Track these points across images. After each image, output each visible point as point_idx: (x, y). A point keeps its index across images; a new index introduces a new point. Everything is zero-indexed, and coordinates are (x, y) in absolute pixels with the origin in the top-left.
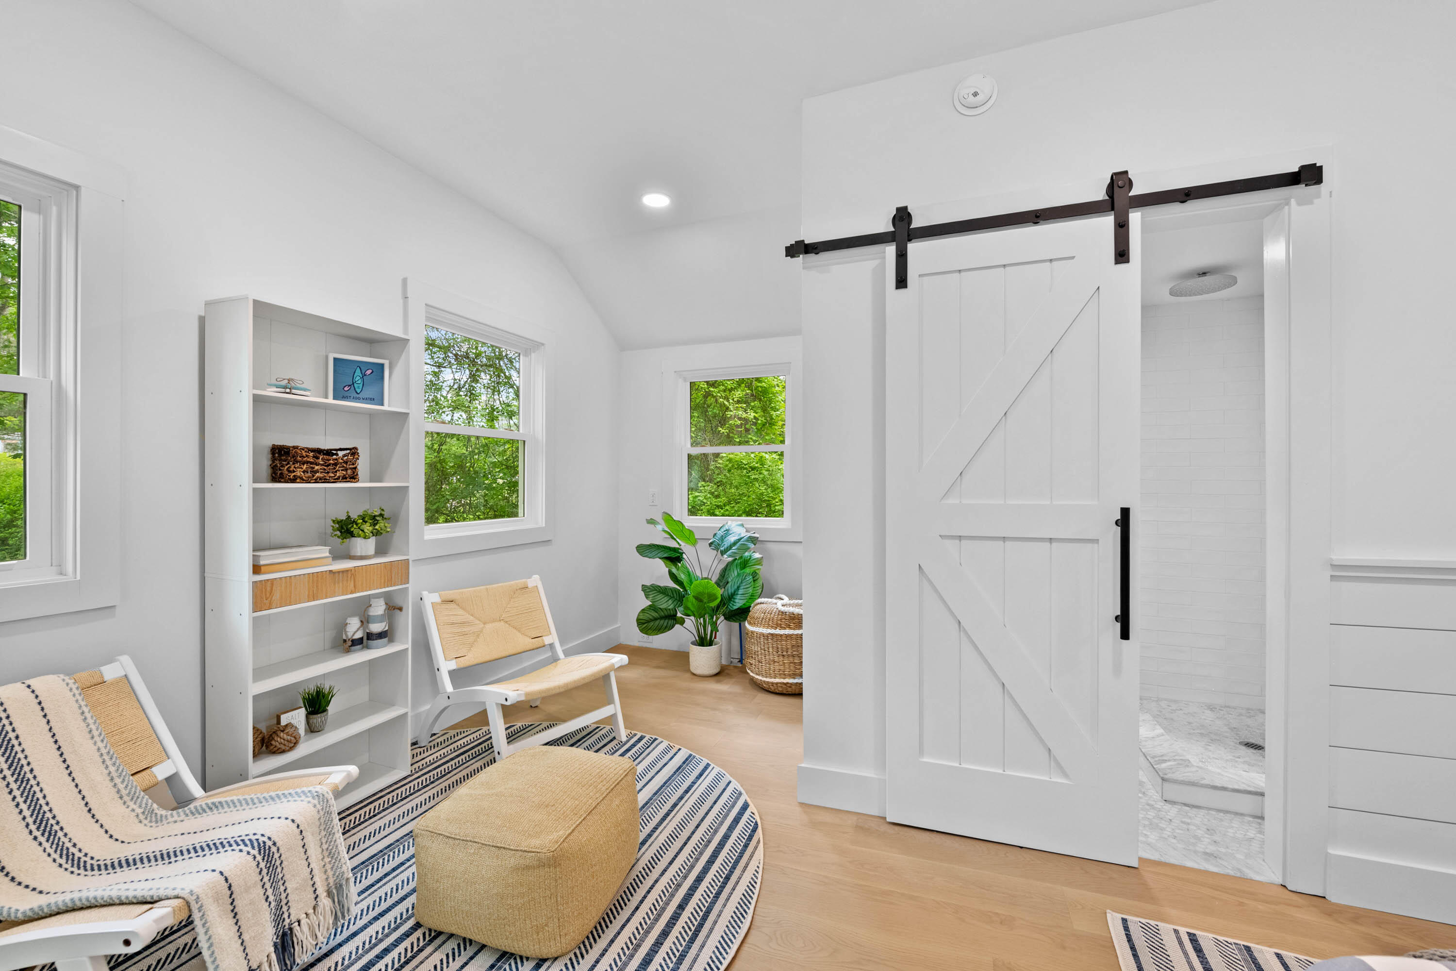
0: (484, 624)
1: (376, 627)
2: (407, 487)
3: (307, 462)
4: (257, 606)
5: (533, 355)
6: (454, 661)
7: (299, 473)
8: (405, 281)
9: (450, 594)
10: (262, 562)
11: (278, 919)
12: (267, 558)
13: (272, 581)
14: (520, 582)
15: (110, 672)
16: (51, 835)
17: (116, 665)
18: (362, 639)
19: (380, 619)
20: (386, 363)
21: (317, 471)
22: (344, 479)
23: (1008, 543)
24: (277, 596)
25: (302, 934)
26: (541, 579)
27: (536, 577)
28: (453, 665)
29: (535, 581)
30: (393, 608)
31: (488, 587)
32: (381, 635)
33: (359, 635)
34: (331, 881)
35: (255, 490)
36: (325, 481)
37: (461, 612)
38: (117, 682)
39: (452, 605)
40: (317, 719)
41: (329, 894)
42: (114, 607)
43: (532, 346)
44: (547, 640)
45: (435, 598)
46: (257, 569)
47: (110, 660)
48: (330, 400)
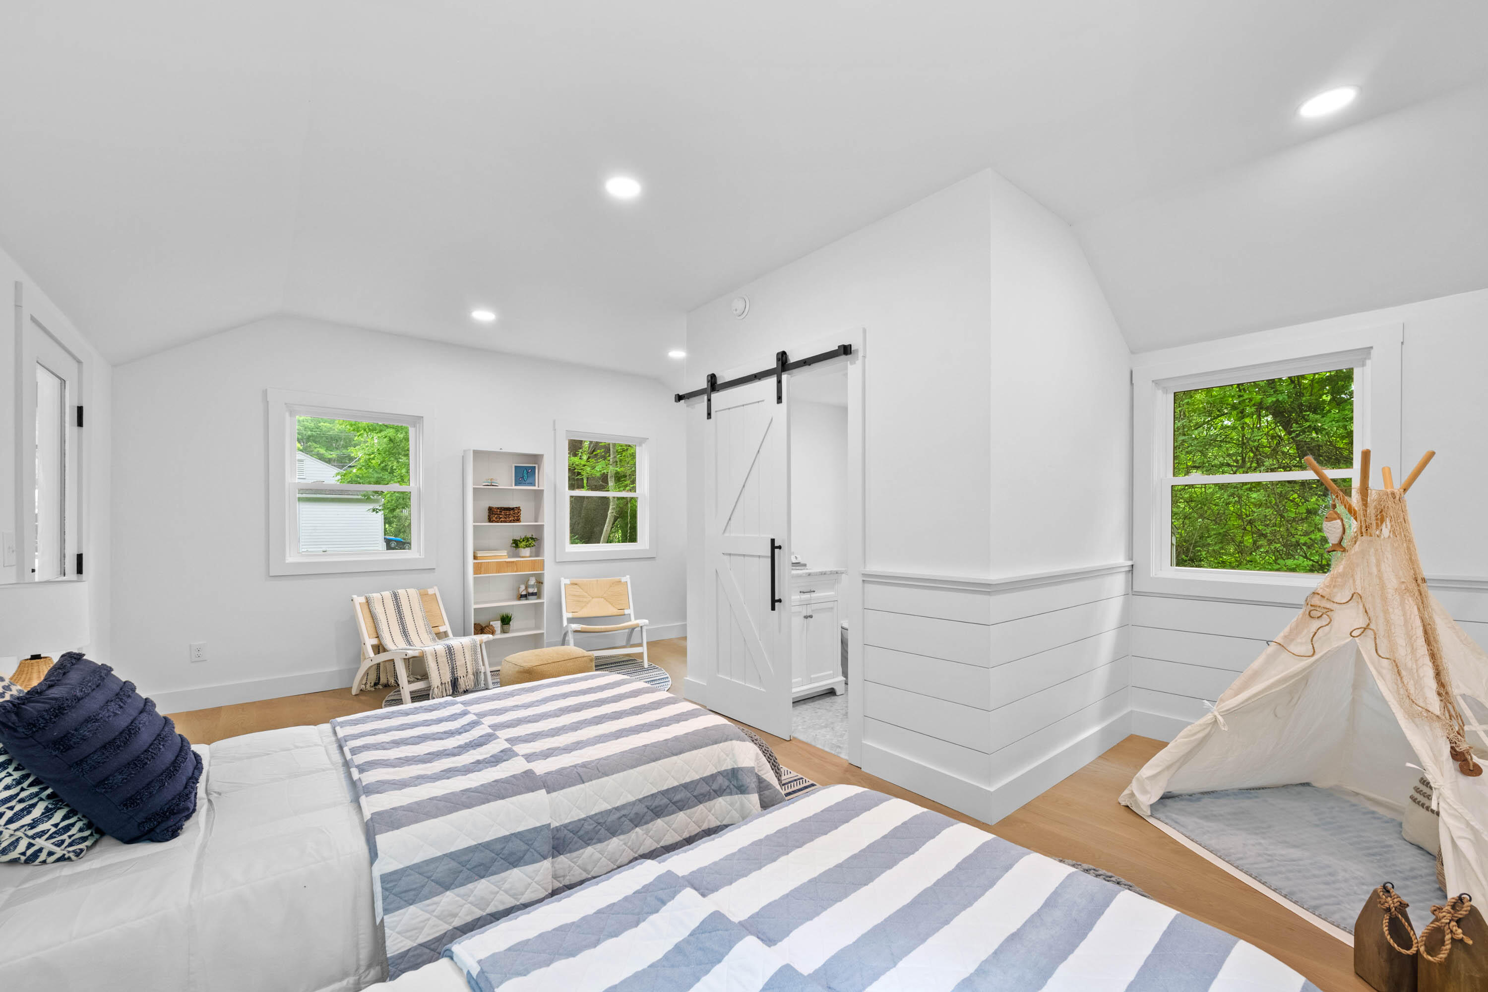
0: (593, 598)
1: (531, 590)
2: (543, 525)
3: (497, 514)
4: (475, 573)
5: (643, 445)
6: (571, 614)
7: (494, 519)
8: (554, 422)
9: (575, 580)
10: (478, 555)
11: (453, 673)
12: (479, 554)
13: (481, 563)
14: (617, 578)
15: (431, 591)
16: (406, 636)
17: (432, 589)
18: (526, 595)
19: (533, 586)
20: (536, 466)
21: (501, 518)
22: (514, 521)
23: (746, 558)
24: (483, 569)
25: (461, 681)
26: (630, 578)
27: (628, 576)
28: (570, 615)
29: (627, 579)
30: (540, 583)
31: (598, 579)
32: (533, 594)
33: (524, 593)
34: (475, 670)
35: (474, 526)
36: (505, 522)
37: (581, 590)
38: (432, 595)
39: (575, 586)
40: (506, 627)
41: (474, 674)
42: (434, 569)
43: (642, 441)
44: (626, 612)
45: (568, 581)
46: (475, 558)
47: (431, 587)
48: (514, 487)
